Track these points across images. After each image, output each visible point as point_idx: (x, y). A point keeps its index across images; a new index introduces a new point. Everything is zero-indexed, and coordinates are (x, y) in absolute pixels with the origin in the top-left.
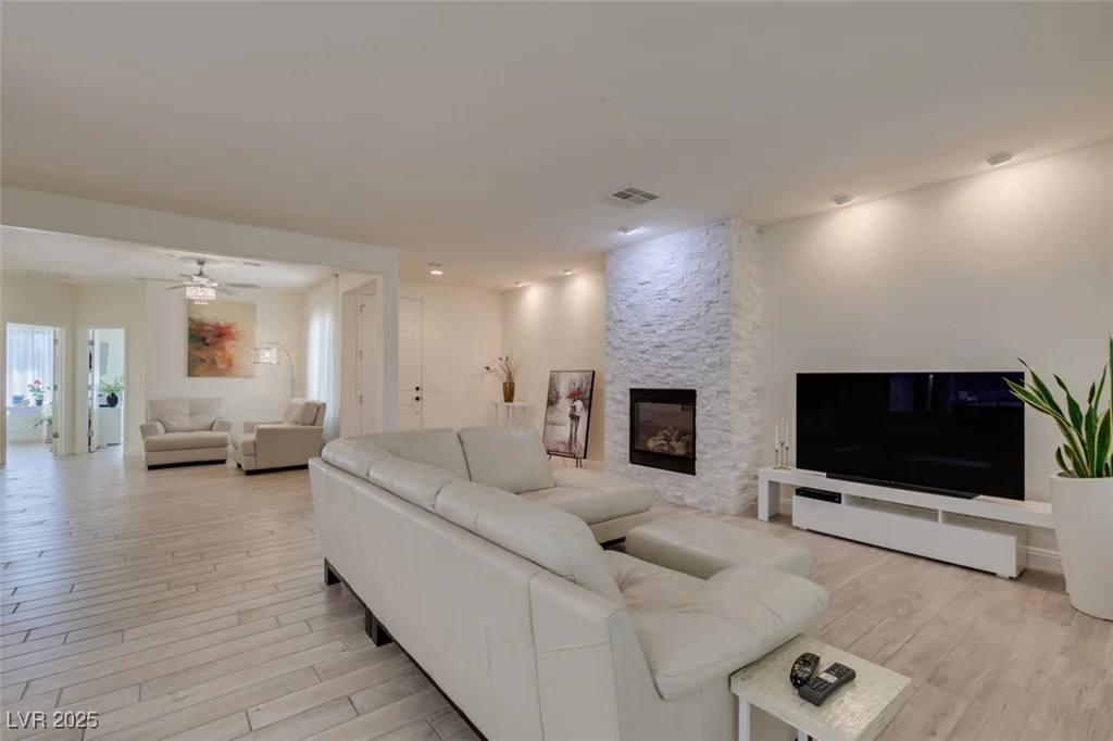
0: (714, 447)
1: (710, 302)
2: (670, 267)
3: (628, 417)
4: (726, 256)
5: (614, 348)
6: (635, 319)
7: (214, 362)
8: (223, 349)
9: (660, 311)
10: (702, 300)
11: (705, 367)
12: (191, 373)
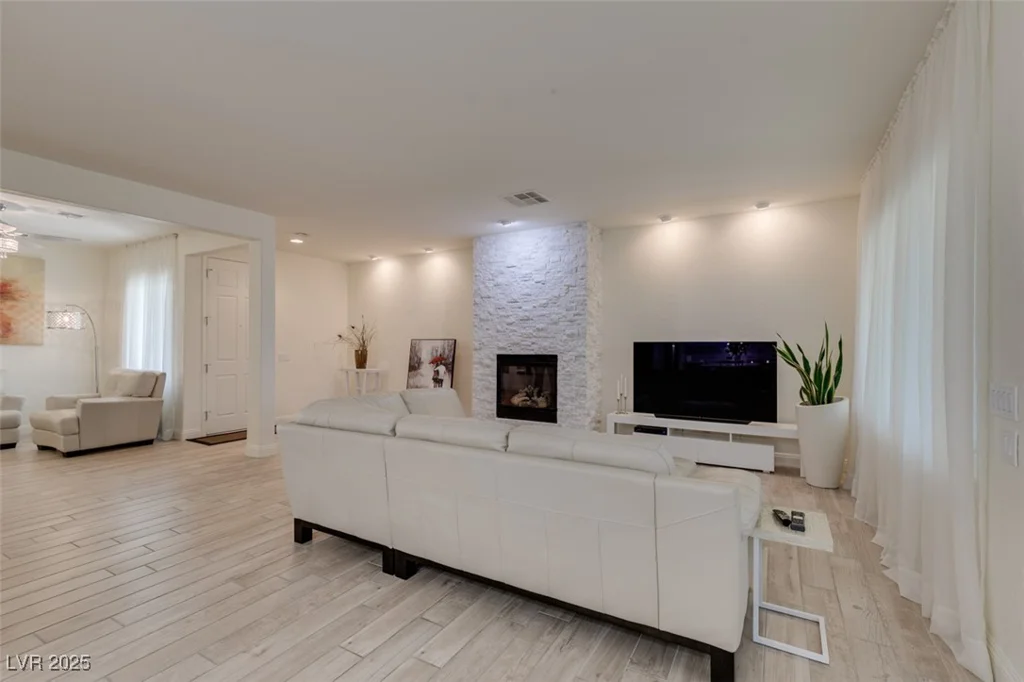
0: (572, 399)
1: (569, 286)
2: (533, 256)
3: (495, 378)
4: (583, 250)
5: (481, 320)
6: (502, 296)
9: (527, 291)
10: (563, 284)
11: (565, 337)
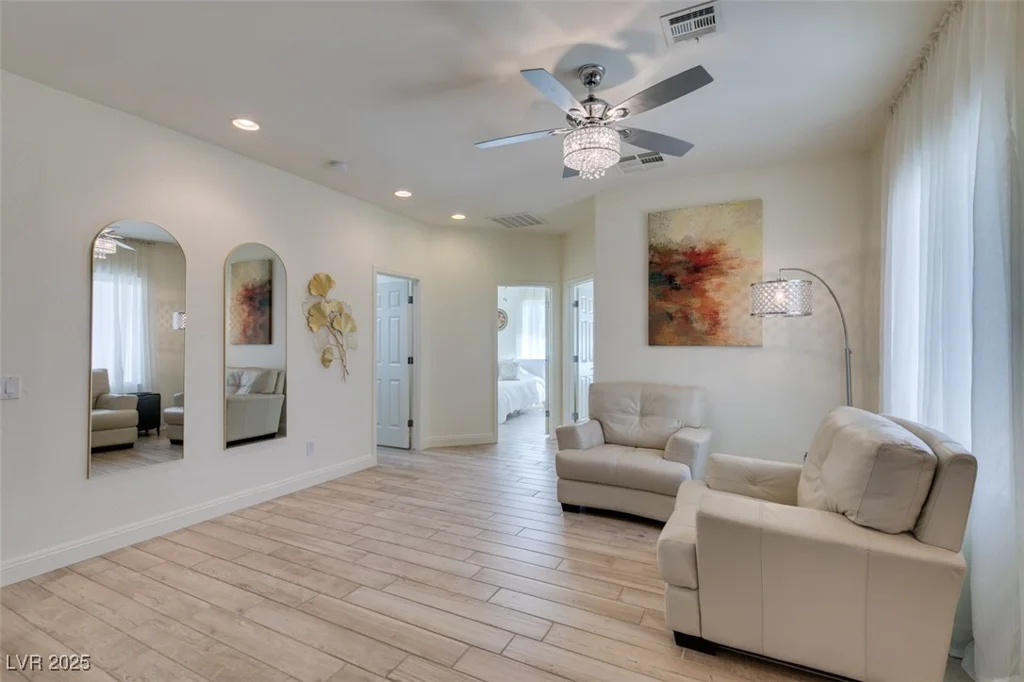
7: (687, 318)
8: (702, 293)
12: (654, 338)
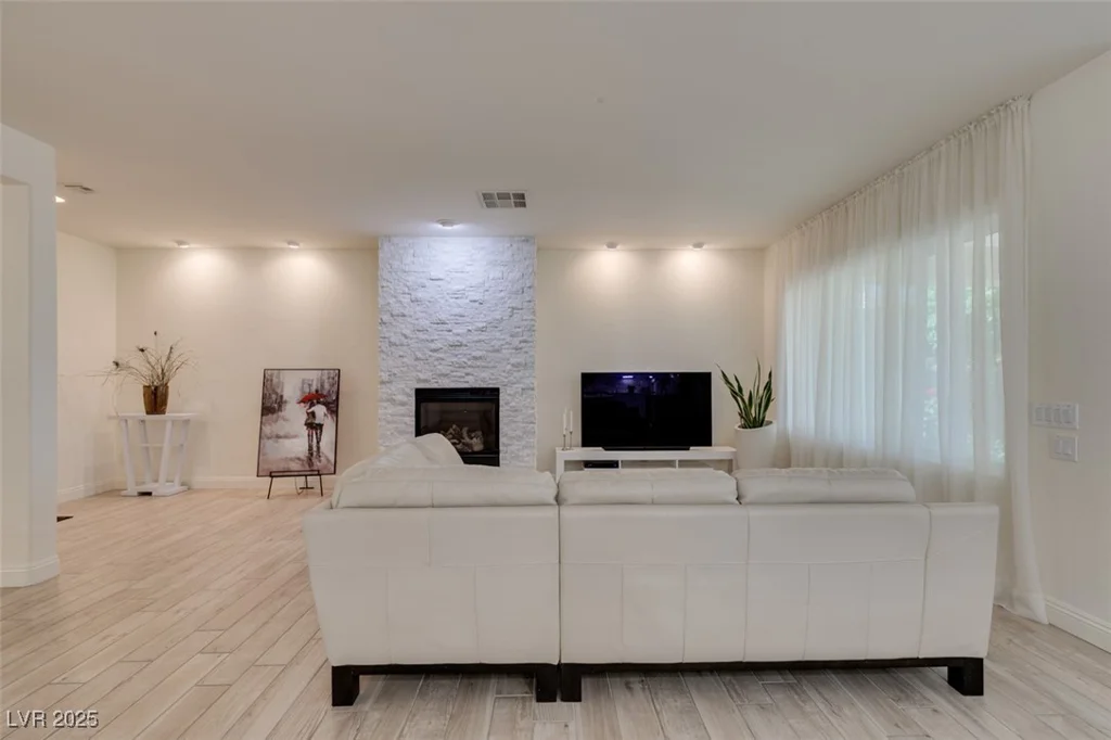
0: (519, 438)
1: (513, 308)
2: (468, 269)
3: (414, 419)
4: (529, 270)
6: (423, 315)
9: (457, 311)
10: (507, 306)
11: (509, 367)
